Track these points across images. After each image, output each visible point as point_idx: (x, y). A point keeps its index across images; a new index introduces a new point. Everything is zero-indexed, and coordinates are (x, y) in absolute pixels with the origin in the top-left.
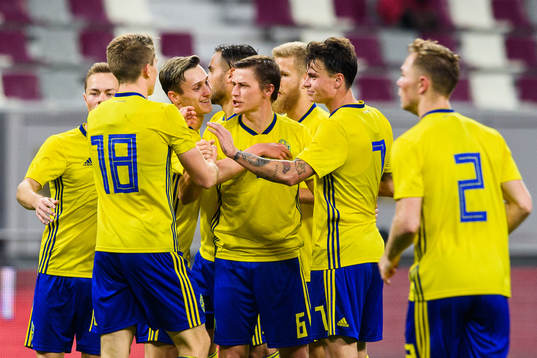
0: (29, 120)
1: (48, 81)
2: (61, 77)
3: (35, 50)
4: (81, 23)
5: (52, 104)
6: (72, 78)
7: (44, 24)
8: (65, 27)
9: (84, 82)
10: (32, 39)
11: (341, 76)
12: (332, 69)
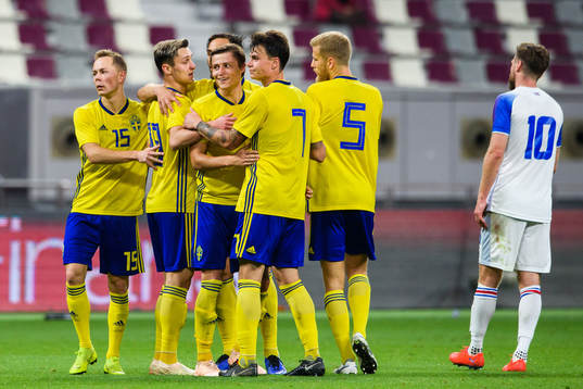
0: (48, 94)
1: (61, 63)
2: (73, 60)
3: (52, 40)
4: (88, 19)
5: (65, 82)
6: (81, 62)
7: (60, 20)
8: (76, 22)
9: (92, 64)
10: (49, 31)
11: (277, 60)
12: (271, 53)
